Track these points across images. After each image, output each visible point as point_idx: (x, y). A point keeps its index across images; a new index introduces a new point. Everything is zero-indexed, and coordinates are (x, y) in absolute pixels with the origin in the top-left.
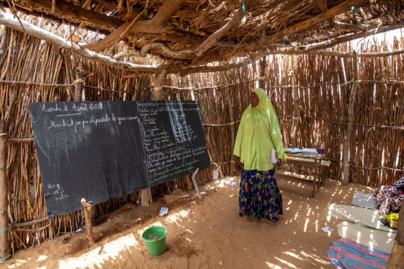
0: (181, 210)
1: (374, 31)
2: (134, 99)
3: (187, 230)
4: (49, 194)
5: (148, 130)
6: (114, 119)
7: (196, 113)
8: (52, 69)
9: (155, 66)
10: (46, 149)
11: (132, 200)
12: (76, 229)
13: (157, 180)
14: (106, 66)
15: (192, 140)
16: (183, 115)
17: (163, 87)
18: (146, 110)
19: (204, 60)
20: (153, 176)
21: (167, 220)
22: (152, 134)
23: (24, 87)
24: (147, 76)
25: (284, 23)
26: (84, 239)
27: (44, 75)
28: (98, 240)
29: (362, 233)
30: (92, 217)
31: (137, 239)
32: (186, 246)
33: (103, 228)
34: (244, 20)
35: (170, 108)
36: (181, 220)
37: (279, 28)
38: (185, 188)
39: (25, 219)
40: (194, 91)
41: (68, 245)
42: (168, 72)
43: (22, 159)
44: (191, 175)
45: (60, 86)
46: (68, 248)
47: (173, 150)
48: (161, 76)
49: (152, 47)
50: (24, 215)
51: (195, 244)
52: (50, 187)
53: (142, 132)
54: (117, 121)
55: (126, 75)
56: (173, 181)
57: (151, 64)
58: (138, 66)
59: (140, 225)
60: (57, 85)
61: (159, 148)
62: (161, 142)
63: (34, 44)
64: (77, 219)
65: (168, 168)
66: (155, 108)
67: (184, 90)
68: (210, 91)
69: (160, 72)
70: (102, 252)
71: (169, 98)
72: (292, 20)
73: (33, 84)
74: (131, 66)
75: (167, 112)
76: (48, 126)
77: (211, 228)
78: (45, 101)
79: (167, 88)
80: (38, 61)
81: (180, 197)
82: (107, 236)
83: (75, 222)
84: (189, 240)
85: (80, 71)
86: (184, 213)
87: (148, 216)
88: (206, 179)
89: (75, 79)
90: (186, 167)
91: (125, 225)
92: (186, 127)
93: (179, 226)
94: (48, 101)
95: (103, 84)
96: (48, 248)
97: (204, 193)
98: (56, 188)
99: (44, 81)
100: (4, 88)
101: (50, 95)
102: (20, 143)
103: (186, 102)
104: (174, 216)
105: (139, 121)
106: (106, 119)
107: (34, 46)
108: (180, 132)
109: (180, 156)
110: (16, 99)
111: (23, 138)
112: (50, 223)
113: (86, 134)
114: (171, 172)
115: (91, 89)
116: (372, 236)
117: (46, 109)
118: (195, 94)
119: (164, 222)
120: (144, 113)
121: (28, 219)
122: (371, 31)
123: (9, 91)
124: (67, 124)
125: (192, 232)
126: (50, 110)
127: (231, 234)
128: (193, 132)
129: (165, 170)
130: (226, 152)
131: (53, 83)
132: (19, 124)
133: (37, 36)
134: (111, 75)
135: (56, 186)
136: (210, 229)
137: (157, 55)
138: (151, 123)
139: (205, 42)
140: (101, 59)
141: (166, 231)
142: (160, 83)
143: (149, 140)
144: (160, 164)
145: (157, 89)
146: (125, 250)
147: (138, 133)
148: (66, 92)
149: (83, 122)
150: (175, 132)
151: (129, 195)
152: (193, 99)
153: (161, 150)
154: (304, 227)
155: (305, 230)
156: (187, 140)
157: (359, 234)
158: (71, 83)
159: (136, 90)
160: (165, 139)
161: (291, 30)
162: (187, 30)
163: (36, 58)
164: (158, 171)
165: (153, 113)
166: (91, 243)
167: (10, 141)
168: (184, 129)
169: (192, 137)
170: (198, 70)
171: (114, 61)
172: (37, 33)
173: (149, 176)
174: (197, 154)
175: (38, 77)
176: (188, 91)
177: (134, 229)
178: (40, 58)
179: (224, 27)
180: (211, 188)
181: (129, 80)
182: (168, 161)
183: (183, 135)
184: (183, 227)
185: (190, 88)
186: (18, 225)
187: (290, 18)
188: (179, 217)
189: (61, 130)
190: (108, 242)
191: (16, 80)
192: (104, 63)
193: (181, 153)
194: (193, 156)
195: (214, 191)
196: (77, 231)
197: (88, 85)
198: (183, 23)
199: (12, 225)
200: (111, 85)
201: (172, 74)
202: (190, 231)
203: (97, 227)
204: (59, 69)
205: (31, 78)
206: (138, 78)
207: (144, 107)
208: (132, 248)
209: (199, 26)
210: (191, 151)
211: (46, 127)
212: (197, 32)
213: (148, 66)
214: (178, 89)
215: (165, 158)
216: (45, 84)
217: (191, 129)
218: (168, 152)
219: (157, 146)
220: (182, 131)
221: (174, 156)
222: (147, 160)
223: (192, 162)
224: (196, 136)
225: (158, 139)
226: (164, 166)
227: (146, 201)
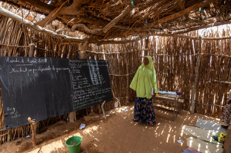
0: (93, 126)
1: (212, 25)
2: (68, 58)
3: (95, 139)
4: (7, 114)
5: (75, 77)
6: (54, 69)
7: (106, 68)
8: (15, 36)
9: (81, 38)
10: (7, 85)
11: (64, 118)
12: (26, 136)
13: (79, 107)
14: (51, 36)
15: (102, 84)
16: (98, 69)
17: (86, 51)
18: (74, 64)
19: (111, 36)
20: (77, 104)
21: (84, 132)
22: (78, 79)
24: (76, 44)
25: (158, 16)
26: (30, 142)
27: (10, 39)
28: (39, 143)
29: (201, 145)
30: (37, 129)
31: (64, 144)
32: (94, 149)
33: (43, 136)
34: (133, 11)
35: (90, 64)
36: (92, 132)
37: (155, 19)
38: (97, 112)
40: (106, 55)
41: (19, 146)
42: (89, 43)
44: (101, 105)
45: (20, 47)
46: (19, 149)
47: (91, 89)
48: (85, 44)
49: (78, 26)
51: (99, 148)
52: (8, 109)
53: (71, 78)
54: (56, 70)
55: (63, 43)
56: (90, 108)
57: (79, 37)
58: (71, 37)
59: (67, 135)
60: (18, 46)
61: (81, 88)
62: (83, 84)
63: (4, 20)
64: (27, 129)
65: (86, 100)
66: (80, 63)
67: (100, 53)
68: (115, 55)
69: (84, 42)
70: (40, 152)
71: (90, 57)
72: (163, 14)
73: (2, 45)
74: (66, 38)
75: (88, 66)
76: (10, 71)
77: (110, 138)
78: (10, 56)
79: (88, 52)
80: (6, 31)
82: (45, 141)
83: (26, 131)
84: (96, 145)
85: (33, 38)
86: (95, 128)
87: (73, 129)
88: (110, 107)
89: (30, 43)
90: (98, 100)
91: (58, 134)
92: (99, 76)
93: (91, 136)
94: (12, 56)
95: (48, 47)
96: (5, 148)
97: (108, 115)
98: (12, 110)
99: (10, 44)
101: (13, 52)
103: (100, 61)
104: (89, 129)
105: (69, 71)
106: (49, 69)
107: (4, 22)
108: (95, 78)
109: (94, 93)
112: (9, 132)
113: (35, 77)
114: (89, 102)
115: (40, 50)
116: (207, 147)
117: (9, 61)
118: (106, 57)
119: (82, 133)
120: (74, 66)
122: (210, 25)
124: (23, 71)
125: (98, 140)
126: (11, 61)
127: (122, 142)
128: (103, 79)
129: (84, 101)
130: (123, 92)
131: (16, 45)
133: (6, 15)
134: (54, 42)
135: (12, 109)
136: (109, 138)
137: (82, 32)
138: (77, 72)
139: (109, 24)
140: (47, 32)
141: (81, 140)
142: (84, 48)
143: (76, 83)
144: (81, 97)
145: (82, 52)
146: (55, 150)
147: (68, 78)
148: (24, 51)
149: (34, 70)
150: (92, 78)
151: (62, 115)
152: (105, 59)
153: (82, 89)
154: (167, 139)
155: (167, 142)
156: (99, 83)
157: (199, 145)
158: (28, 46)
159: (70, 52)
160: (85, 82)
161: (162, 20)
162: (98, 16)
163: (5, 29)
164: (80, 102)
165: (79, 66)
166: (34, 145)
168: (98, 77)
169: (103, 82)
170: (108, 42)
171: (56, 34)
172: (6, 13)
173: (74, 105)
174: (105, 92)
175: (6, 41)
176: (102, 54)
177: (63, 137)
178: (8, 29)
179: (120, 15)
180: (113, 113)
181: (65, 45)
182: (87, 96)
183: (97, 80)
184: (93, 137)
185: (103, 53)
187: (162, 13)
188: (92, 130)
189: (19, 74)
190: (45, 145)
192: (49, 34)
193: (95, 91)
194: (102, 93)
195: (115, 114)
197: (38, 47)
198: (96, 12)
200: (53, 48)
201: (92, 44)
202: (97, 140)
203: (40, 135)
204: (20, 37)
205: (1, 41)
206: (71, 45)
207: (74, 62)
208: (59, 149)
209: (105, 14)
210: (102, 90)
211: (8, 72)
212: (105, 18)
213: (77, 38)
214: (95, 53)
215: (85, 94)
216: (10, 45)
217: (102, 77)
218: (87, 90)
219: (80, 86)
220: (97, 78)
221: (91, 92)
222: (73, 95)
223: (101, 97)
224: (105, 82)
225: (81, 82)
226: (84, 99)
227: (72, 119)
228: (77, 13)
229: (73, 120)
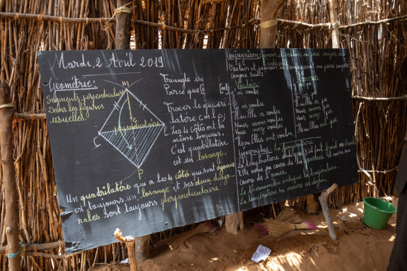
2: (221, 46)
5: (244, 106)
7: (340, 74)
12: (121, 259)
15: (327, 127)
16: (314, 79)
17: (279, 22)
18: (242, 67)
20: (247, 191)
22: (251, 114)
23: (36, 23)
39: (47, 238)
40: (339, 30)
43: (39, 146)
44: (319, 194)
45: (93, 22)
47: (290, 145)
50: (46, 232)
52: (69, 200)
53: (233, 110)
60: (87, 19)
61: (262, 140)
62: (266, 130)
65: (277, 178)
66: (259, 63)
67: (320, 27)
68: (370, 29)
71: (289, 43)
73: (49, 19)
75: (283, 71)
79: (285, 24)
81: (292, 226)
83: (120, 246)
88: (343, 198)
89: (116, 6)
90: (310, 179)
94: (75, 49)
95: (166, 17)
98: (79, 203)
99: (67, 14)
100: (4, 25)
101: (78, 39)
102: (35, 121)
103: (321, 51)
109: (300, 158)
110: (25, 46)
111: (40, 112)
114: (282, 186)
115: (145, 26)
117: (66, 64)
118: (340, 38)
120: (239, 72)
121: (52, 238)
123: (12, 32)
126: (72, 65)
128: (330, 111)
129: (270, 181)
131: (81, 15)
132: (31, 89)
135: (79, 199)
138: (250, 92)
142: (274, 12)
143: (245, 125)
144: (261, 170)
145: (265, 25)
150: (295, 111)
152: (335, 44)
153: (265, 145)
156: (317, 127)
158: (111, 16)
159: (227, 29)
160: (274, 123)
164: (257, 184)
165: (254, 72)
167: (20, 117)
168: (313, 106)
169: (328, 122)
173: (240, 192)
174: (336, 154)
175: (56, 5)
176: (326, 32)
180: (352, 215)
181: (214, 6)
182: (277, 166)
183: (310, 116)
185: (332, 24)
186: (35, 246)
191: (23, 12)
193: (303, 152)
194: (326, 158)
196: (123, 262)
197: (139, 19)
199: (27, 247)
200: (180, 19)
205: (45, 7)
206: (232, 3)
207: (240, 61)
210: (324, 148)
214: (307, 27)
215: (272, 159)
216: (68, 18)
217: (328, 106)
218: (279, 149)
219: (259, 137)
220: (310, 110)
221: (290, 156)
222: (238, 162)
223: (322, 170)
224: (335, 121)
225: (262, 123)
226: (269, 175)
227: (232, 226)
229: (236, 229)
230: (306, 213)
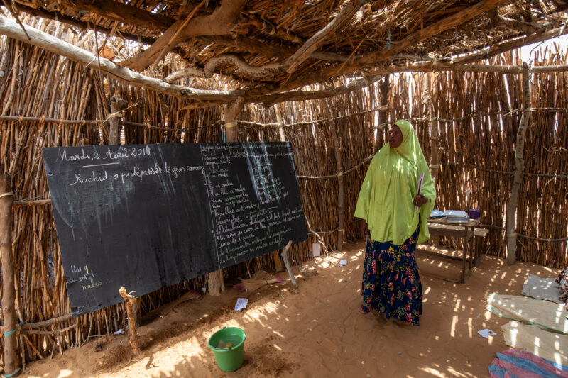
0: (266, 302)
1: (559, 31)
2: (196, 141)
3: (275, 332)
4: (73, 281)
5: (218, 186)
6: (167, 170)
7: (287, 160)
8: (76, 98)
9: (226, 91)
10: (68, 215)
11: (197, 287)
12: (114, 331)
13: (231, 258)
14: (155, 92)
15: (282, 199)
16: (268, 164)
17: (239, 123)
18: (214, 156)
19: (297, 81)
20: (225, 252)
21: (246, 316)
22: (223, 191)
23: (36, 124)
24: (215, 106)
25: (420, 20)
26: (126, 345)
27: (65, 107)
28: (146, 347)
29: (541, 340)
30: (138, 313)
31: (202, 346)
32: (275, 358)
33: (153, 329)
34: (359, 14)
35: (250, 153)
36: (266, 318)
37: (412, 29)
38: (271, 269)
39: (41, 316)
40: (284, 128)
41: (102, 354)
42: (246, 101)
43: (34, 230)
44: (281, 251)
45: (89, 123)
46: (102, 360)
47: (255, 214)
48: (236, 106)
49: (221, 62)
50: (40, 311)
51: (288, 355)
52: (74, 270)
53: (209, 189)
54: (172, 173)
55: (185, 106)
56: (254, 260)
57: (221, 89)
58: (202, 91)
59: (206, 325)
60: (84, 121)
61: (233, 212)
62: (236, 203)
63: (49, 63)
64: (116, 316)
65: (247, 240)
66: (227, 153)
67: (269, 126)
68: (306, 127)
69: (234, 101)
70: (151, 366)
71: (248, 138)
72: (433, 15)
73: (49, 121)
74: (191, 93)
75: (245, 159)
76: (71, 181)
77: (311, 330)
78: (67, 146)
79: (244, 124)
80: (55, 88)
81: (265, 282)
82: (158, 341)
83: (112, 318)
84: (279, 348)
85: (117, 100)
86: (271, 307)
87: (219, 311)
88: (302, 256)
89: (110, 112)
90: (273, 240)
91: (186, 324)
92: (272, 181)
93: (264, 326)
94: (72, 145)
95: (151, 119)
96: (73, 359)
97: (300, 276)
98: (83, 272)
99: (65, 117)
100: (7, 127)
101: (74, 136)
102: (32, 207)
103: (272, 143)
104: (257, 311)
105: (203, 172)
106: (156, 170)
107: (50, 66)
108: (264, 188)
109: (264, 224)
110: (25, 142)
111: (36, 199)
112: (77, 322)
113: (127, 193)
114: (252, 246)
115: (134, 126)
116: (557, 345)
117: (68, 157)
118: (285, 133)
119: (242, 321)
120: (212, 161)
121: (45, 316)
122: (553, 31)
123: (14, 131)
124: (98, 178)
125: (282, 336)
126: (73, 158)
127: (341, 340)
128: (283, 187)
129: (242, 243)
130: (331, 217)
131: (78, 118)
132: (29, 179)
133: (54, 50)
134: (162, 106)
135: (83, 268)
136: (309, 331)
137: (229, 75)
138: (221, 175)
139: (299, 51)
140: (147, 83)
141: (244, 335)
142: (234, 116)
143: (219, 201)
144: (235, 235)
145: (229, 125)
146: (184, 362)
147: (202, 189)
148: (98, 131)
149: (123, 175)
150: (257, 188)
151: (191, 280)
152: (283, 139)
153: (236, 215)
154: (450, 329)
155: (453, 334)
156: (274, 199)
157: (537, 342)
158: (104, 119)
159: (200, 128)
160: (241, 198)
161: (432, 31)
162: (272, 33)
163: (53, 82)
164: (232, 246)
165: (223, 160)
166: (135, 351)
167: (17, 204)
168: (270, 184)
169: (282, 195)
170: (290, 97)
171: (167, 85)
172: (53, 45)
173: (219, 254)
174: (290, 219)
175: (56, 110)
176: (275, 128)
177: (198, 331)
178: (59, 83)
179: (329, 25)
180: (310, 269)
181: (189, 112)
182: (247, 231)
183: (269, 192)
184: (270, 328)
185: (279, 124)
186: (30, 325)
187: (430, 12)
188: (264, 313)
189: (90, 187)
190: (160, 350)
191: (25, 116)
192: (151, 87)
193: (266, 219)
194: (283, 222)
195: (315, 273)
196: (116, 333)
197: (128, 121)
198: (266, 22)
199: (22, 326)
200: (162, 120)
201: (252, 104)
202: (279, 335)
203: (145, 327)
204: (86, 99)
205: (46, 112)
206: (202, 109)
207: (211, 152)
208: (194, 359)
209: (290, 27)
210: (281, 215)
211: (68, 183)
212: (288, 38)
213: (217, 92)
214: (260, 126)
215: (242, 226)
216: (67, 120)
217: (280, 184)
218: (247, 217)
219: (231, 209)
220: (268, 187)
221: (256, 222)
222: (216, 229)
223: (281, 232)
224: (287, 194)
225: (232, 198)
226: (241, 239)
227: (215, 289)
228: (233, 29)
229: (218, 291)
230: (275, 272)
